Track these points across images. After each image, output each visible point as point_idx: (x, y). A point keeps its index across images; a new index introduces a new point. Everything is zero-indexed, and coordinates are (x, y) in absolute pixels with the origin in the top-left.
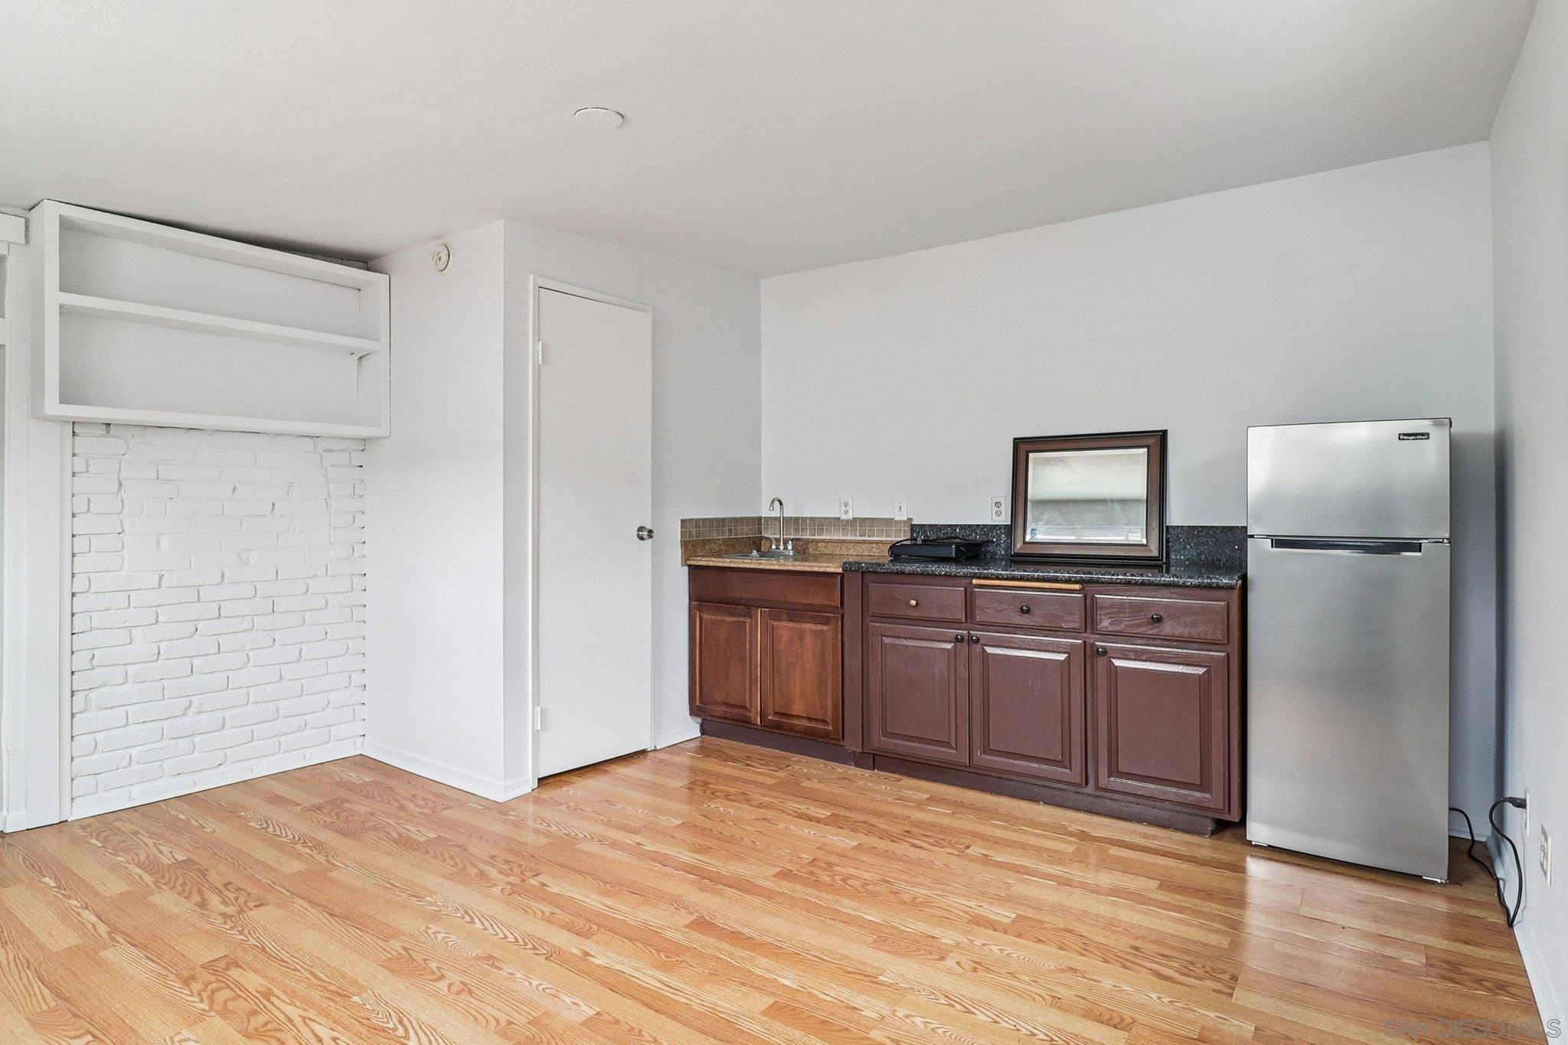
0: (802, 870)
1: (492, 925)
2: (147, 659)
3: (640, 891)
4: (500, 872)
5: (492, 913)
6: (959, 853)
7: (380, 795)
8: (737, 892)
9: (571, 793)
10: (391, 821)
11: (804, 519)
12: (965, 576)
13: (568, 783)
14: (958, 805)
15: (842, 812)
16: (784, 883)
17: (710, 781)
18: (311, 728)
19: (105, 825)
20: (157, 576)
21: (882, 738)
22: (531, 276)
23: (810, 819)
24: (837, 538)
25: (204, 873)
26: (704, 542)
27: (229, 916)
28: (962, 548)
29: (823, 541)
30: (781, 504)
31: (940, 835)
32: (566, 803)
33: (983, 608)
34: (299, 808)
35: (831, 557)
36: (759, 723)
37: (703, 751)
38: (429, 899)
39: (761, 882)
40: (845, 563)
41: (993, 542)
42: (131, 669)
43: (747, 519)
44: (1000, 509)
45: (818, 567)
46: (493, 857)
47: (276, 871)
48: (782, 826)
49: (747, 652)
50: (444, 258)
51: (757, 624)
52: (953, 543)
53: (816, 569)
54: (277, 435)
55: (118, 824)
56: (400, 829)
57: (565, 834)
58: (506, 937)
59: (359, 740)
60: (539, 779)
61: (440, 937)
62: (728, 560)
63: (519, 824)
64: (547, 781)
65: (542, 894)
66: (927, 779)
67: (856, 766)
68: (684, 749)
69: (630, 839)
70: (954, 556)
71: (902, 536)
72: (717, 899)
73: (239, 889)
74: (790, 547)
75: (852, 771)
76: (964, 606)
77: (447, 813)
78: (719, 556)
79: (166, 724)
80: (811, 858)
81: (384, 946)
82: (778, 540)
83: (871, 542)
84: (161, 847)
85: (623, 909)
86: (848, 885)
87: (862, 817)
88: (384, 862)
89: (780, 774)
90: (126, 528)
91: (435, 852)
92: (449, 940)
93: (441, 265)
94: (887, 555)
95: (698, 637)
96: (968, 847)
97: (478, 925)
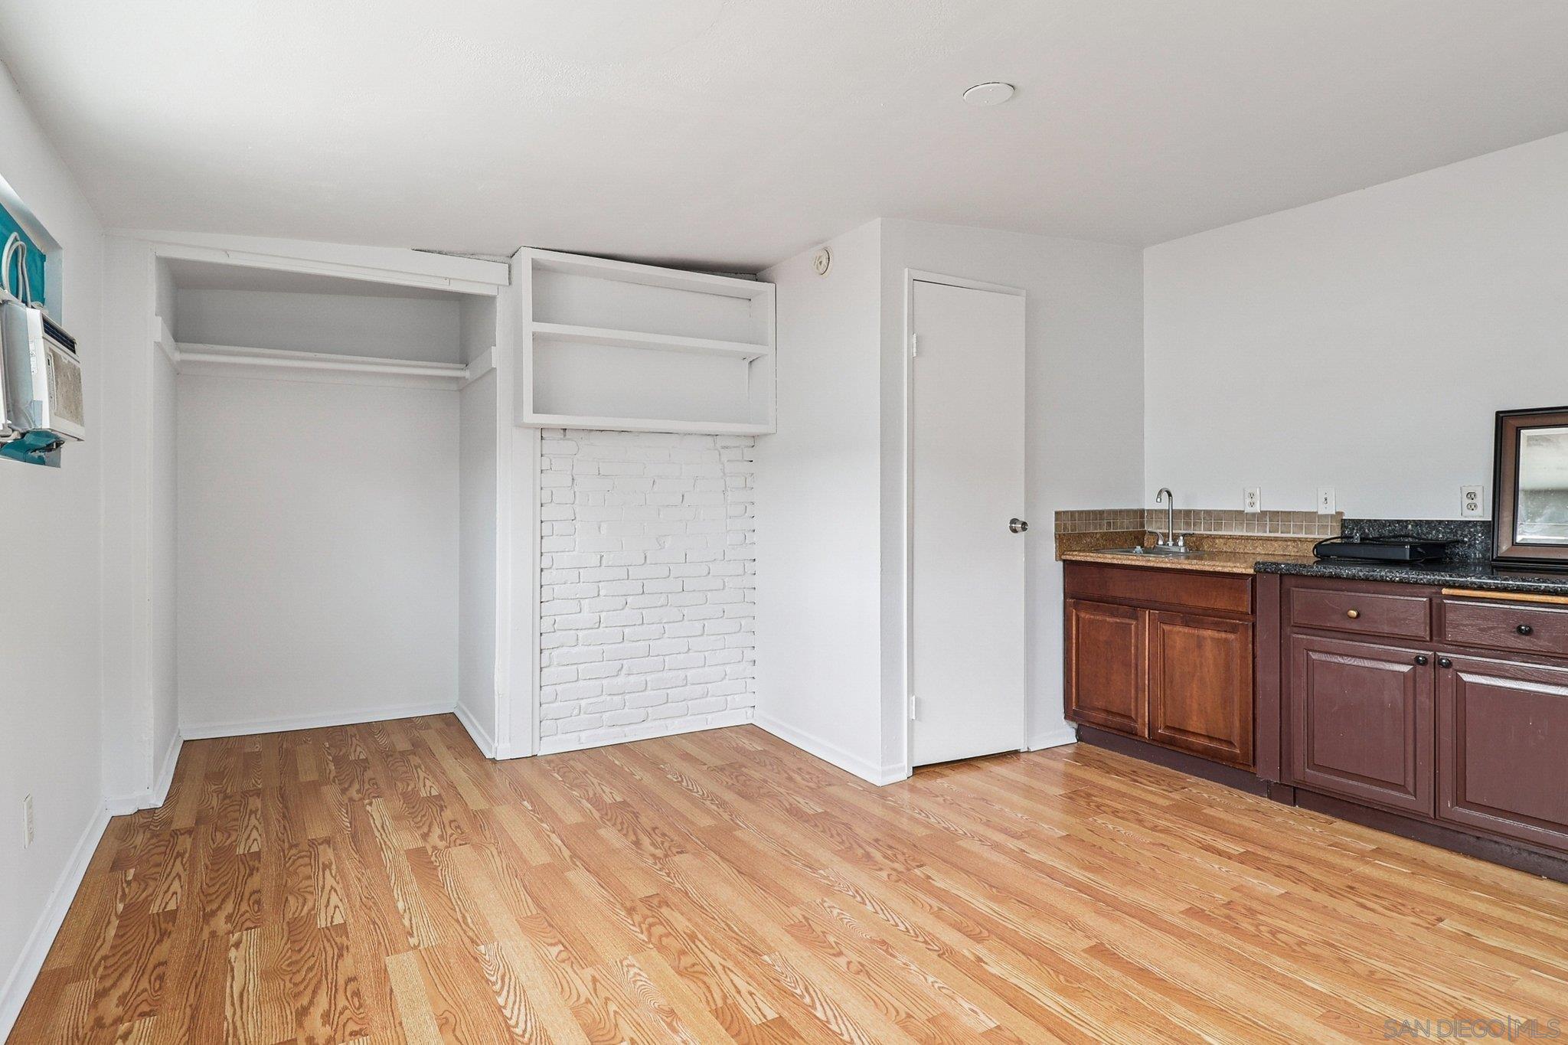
0: (1217, 911)
1: (882, 910)
2: (591, 626)
3: (1028, 901)
4: (885, 857)
5: (882, 898)
6: (1428, 925)
7: (771, 765)
8: (1138, 922)
9: (946, 785)
10: (782, 790)
11: (1197, 513)
12: (1430, 584)
13: (942, 776)
14: (1420, 866)
15: (1260, 851)
16: (1196, 923)
17: (1092, 792)
18: (713, 696)
19: (563, 760)
20: (599, 557)
21: (1307, 770)
22: (906, 269)
23: (1220, 853)
24: (1241, 534)
25: (636, 815)
26: (1081, 536)
27: (658, 858)
28: (1419, 550)
29: (1221, 537)
30: (1170, 495)
31: (1399, 899)
32: (942, 796)
33: (1458, 625)
34: (705, 767)
35: (1233, 556)
36: (1147, 736)
37: (1078, 757)
38: (821, 872)
39: (1167, 917)
40: (1257, 563)
41: (1464, 542)
42: (581, 634)
43: (1128, 511)
44: (1474, 501)
45: (1222, 566)
46: (877, 840)
47: (692, 823)
48: (1185, 856)
49: (1133, 657)
50: (825, 262)
51: (1144, 630)
52: (1407, 543)
53: (1219, 569)
54: (685, 434)
55: (571, 762)
56: (791, 800)
57: (945, 828)
58: (897, 925)
59: (750, 711)
60: (913, 768)
61: (836, 912)
62: (1110, 556)
63: (896, 810)
64: (922, 771)
65: (926, 885)
66: (1369, 826)
67: (1270, 797)
68: (1059, 754)
69: (1013, 844)
70: (1408, 558)
71: (1330, 533)
72: (1117, 927)
73: (664, 835)
74: (1181, 543)
75: (1266, 803)
76: (1428, 621)
77: (831, 790)
78: (1097, 551)
79: (605, 682)
80: (1227, 900)
81: (786, 911)
82: (1166, 536)
83: (1286, 540)
84: (604, 787)
85: (1012, 918)
86: (1278, 939)
87: (1286, 861)
88: (780, 829)
89: (1176, 796)
90: (577, 516)
91: (823, 826)
92: (843, 916)
93: (822, 268)
94: (1312, 555)
95: (1074, 637)
96: (1440, 920)
97: (869, 907)
